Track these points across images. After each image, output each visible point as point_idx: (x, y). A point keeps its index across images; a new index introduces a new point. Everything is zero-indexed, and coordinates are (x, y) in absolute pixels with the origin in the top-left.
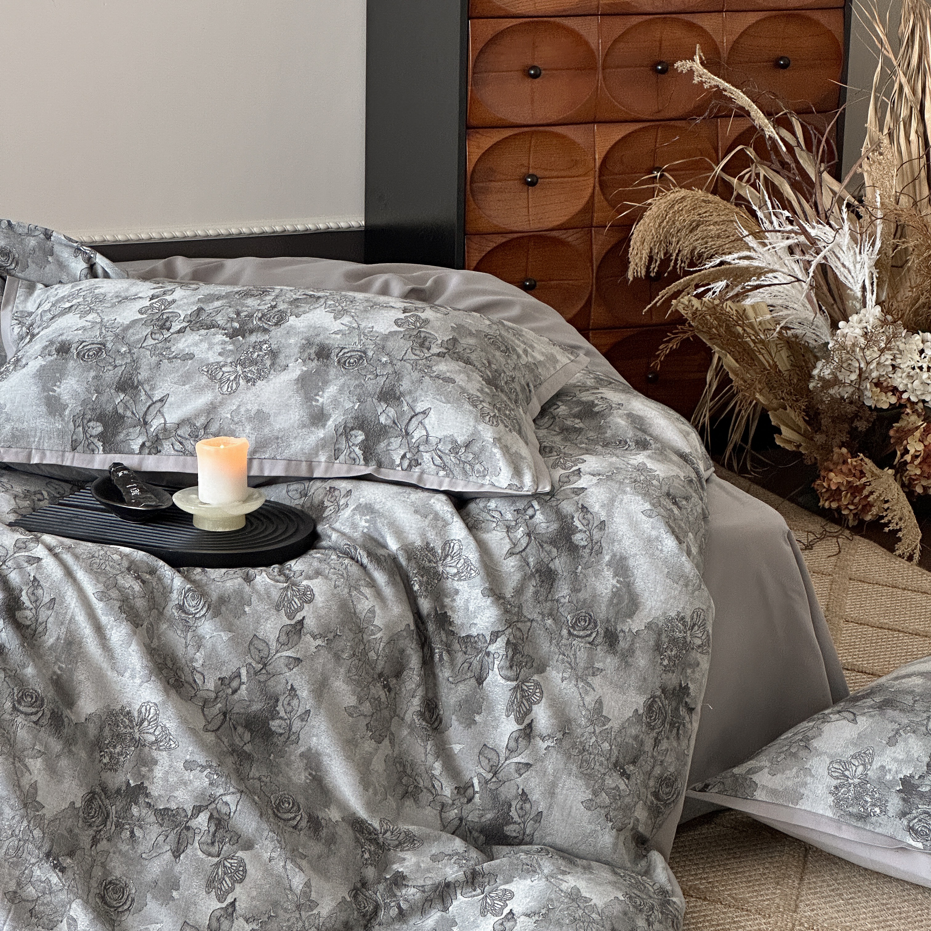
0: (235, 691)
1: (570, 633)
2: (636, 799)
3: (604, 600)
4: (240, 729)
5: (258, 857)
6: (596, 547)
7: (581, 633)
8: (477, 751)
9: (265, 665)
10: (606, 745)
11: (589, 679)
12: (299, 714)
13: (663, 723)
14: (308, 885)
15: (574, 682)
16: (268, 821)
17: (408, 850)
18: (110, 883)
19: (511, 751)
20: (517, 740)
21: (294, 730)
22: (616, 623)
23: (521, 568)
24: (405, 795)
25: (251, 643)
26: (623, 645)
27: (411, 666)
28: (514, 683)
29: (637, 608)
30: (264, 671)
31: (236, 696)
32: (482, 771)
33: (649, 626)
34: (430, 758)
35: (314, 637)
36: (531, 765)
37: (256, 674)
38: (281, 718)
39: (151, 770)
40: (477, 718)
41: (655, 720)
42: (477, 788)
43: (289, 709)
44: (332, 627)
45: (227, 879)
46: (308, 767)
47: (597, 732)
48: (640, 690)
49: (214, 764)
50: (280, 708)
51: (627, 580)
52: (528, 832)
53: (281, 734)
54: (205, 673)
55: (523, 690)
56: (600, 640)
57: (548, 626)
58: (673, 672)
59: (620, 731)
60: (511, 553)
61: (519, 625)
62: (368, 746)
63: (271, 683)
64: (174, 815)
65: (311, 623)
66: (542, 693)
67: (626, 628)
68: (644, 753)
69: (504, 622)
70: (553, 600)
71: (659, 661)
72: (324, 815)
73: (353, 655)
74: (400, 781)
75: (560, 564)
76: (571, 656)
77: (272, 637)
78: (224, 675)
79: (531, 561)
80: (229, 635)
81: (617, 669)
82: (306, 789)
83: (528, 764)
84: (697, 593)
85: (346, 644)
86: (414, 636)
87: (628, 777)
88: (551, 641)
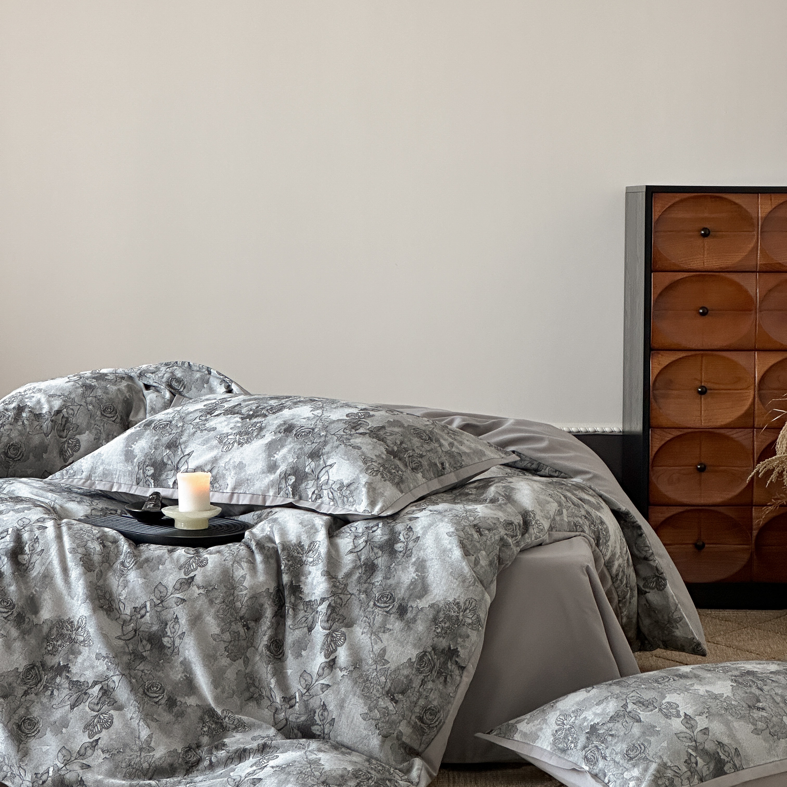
0: (142, 617)
1: (375, 604)
2: (400, 718)
3: (405, 585)
4: (144, 642)
5: (124, 716)
6: (408, 552)
7: (382, 605)
8: (299, 674)
9: (162, 601)
10: (383, 679)
11: (380, 635)
12: (178, 634)
13: (431, 671)
14: (150, 736)
15: (369, 636)
16: (135, 694)
17: (241, 732)
18: (28, 719)
19: (320, 676)
20: (323, 669)
21: (176, 645)
22: (408, 601)
23: (354, 561)
24: (251, 698)
25: (156, 587)
26: (409, 615)
27: (266, 615)
28: (328, 631)
29: (426, 594)
30: (161, 605)
31: (143, 620)
32: (300, 687)
33: (432, 606)
34: (269, 676)
35: (199, 588)
36: (330, 686)
37: (155, 606)
38: (169, 636)
39: (76, 658)
40: (303, 653)
41: (424, 667)
42: (298, 700)
43: (173, 630)
44: (213, 583)
45: (99, 726)
46: (185, 671)
47: (378, 669)
48: (415, 646)
49: (110, 656)
50: (168, 630)
51: (423, 575)
52: (326, 732)
53: (169, 648)
54: (126, 604)
55: (333, 637)
56: (394, 610)
57: (361, 599)
58: (444, 638)
59: (395, 671)
60: (351, 552)
61: (341, 596)
62: (225, 661)
63: (164, 613)
64: (80, 685)
65: (199, 579)
66: (345, 639)
67: (414, 605)
68: (412, 688)
69: (330, 592)
70: (369, 583)
71: (434, 629)
72: (182, 700)
73: (223, 602)
74: (248, 688)
75: (381, 561)
76: (372, 619)
77: (171, 584)
78: (137, 606)
79: (363, 558)
80: (144, 580)
81: (402, 630)
82: (177, 684)
83: (328, 685)
84: (471, 587)
85: (219, 595)
86: (272, 596)
87: (396, 702)
88: (361, 608)
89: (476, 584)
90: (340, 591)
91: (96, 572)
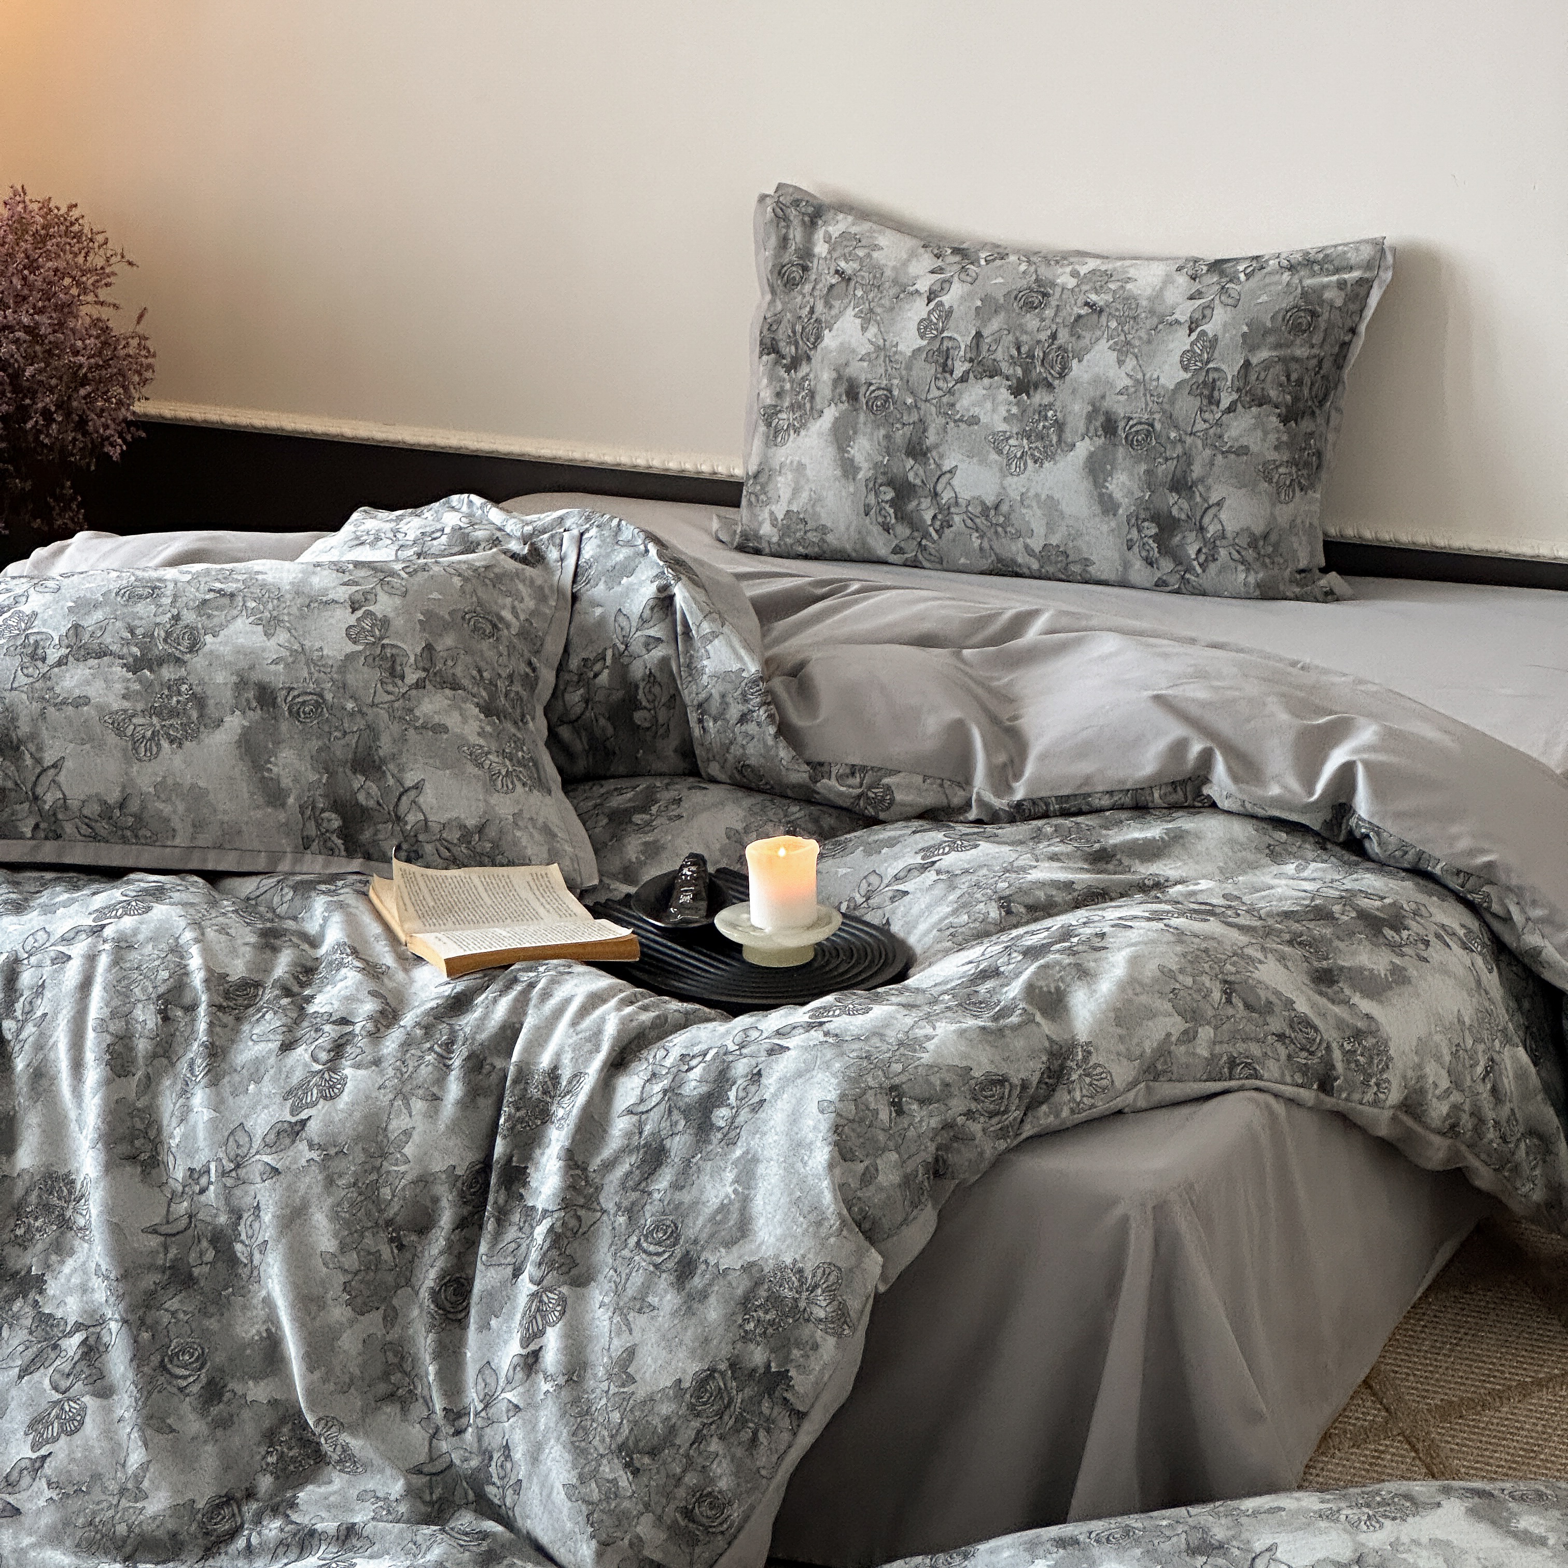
0: (203, 1191)
1: (638, 1243)
2: (641, 1507)
3: (708, 1211)
4: (205, 1244)
6: (733, 1134)
7: (652, 1248)
8: (480, 1365)
9: (238, 1166)
10: (616, 1416)
11: (632, 1316)
12: (259, 1241)
13: (721, 1414)
14: (144, 1467)
15: (610, 1314)
16: (139, 1367)
17: (348, 1473)
19: (508, 1382)
20: (515, 1368)
21: (254, 1263)
22: (702, 1251)
23: (629, 1135)
25: (232, 1133)
26: (697, 1282)
28: (535, 1288)
29: (742, 1238)
30: (234, 1174)
31: (203, 1198)
32: (474, 1397)
33: (747, 1268)
35: (311, 1146)
36: (521, 1409)
37: (224, 1173)
38: (244, 1243)
39: (62, 1262)
40: (494, 1322)
41: (704, 1404)
42: (471, 1421)
43: (250, 1232)
44: (341, 1139)
45: (56, 1425)
46: (267, 1319)
47: (611, 1392)
48: (694, 1352)
50: (242, 1228)
51: (746, 1192)
52: (508, 1504)
53: (245, 1265)
54: (178, 1157)
55: (541, 1301)
56: (670, 1265)
57: (617, 1225)
58: (759, 1344)
59: (644, 1403)
60: (631, 1111)
61: (582, 1213)
62: (339, 1313)
63: (238, 1192)
64: (52, 1326)
65: (313, 1127)
67: (712, 1261)
68: (673, 1445)
69: (559, 1200)
70: (643, 1192)
71: (740, 1321)
72: (239, 1388)
73: (355, 1184)
74: (386, 1376)
75: (678, 1145)
76: (624, 1276)
77: (260, 1132)
78: (194, 1166)
79: (648, 1129)
80: (214, 1114)
81: (674, 1314)
82: (244, 1347)
83: (516, 1406)
84: (832, 1240)
85: (349, 1167)
86: (459, 1184)
87: (636, 1472)
88: (611, 1245)
89: (845, 1233)
90: (582, 1201)
91: (137, 1077)
